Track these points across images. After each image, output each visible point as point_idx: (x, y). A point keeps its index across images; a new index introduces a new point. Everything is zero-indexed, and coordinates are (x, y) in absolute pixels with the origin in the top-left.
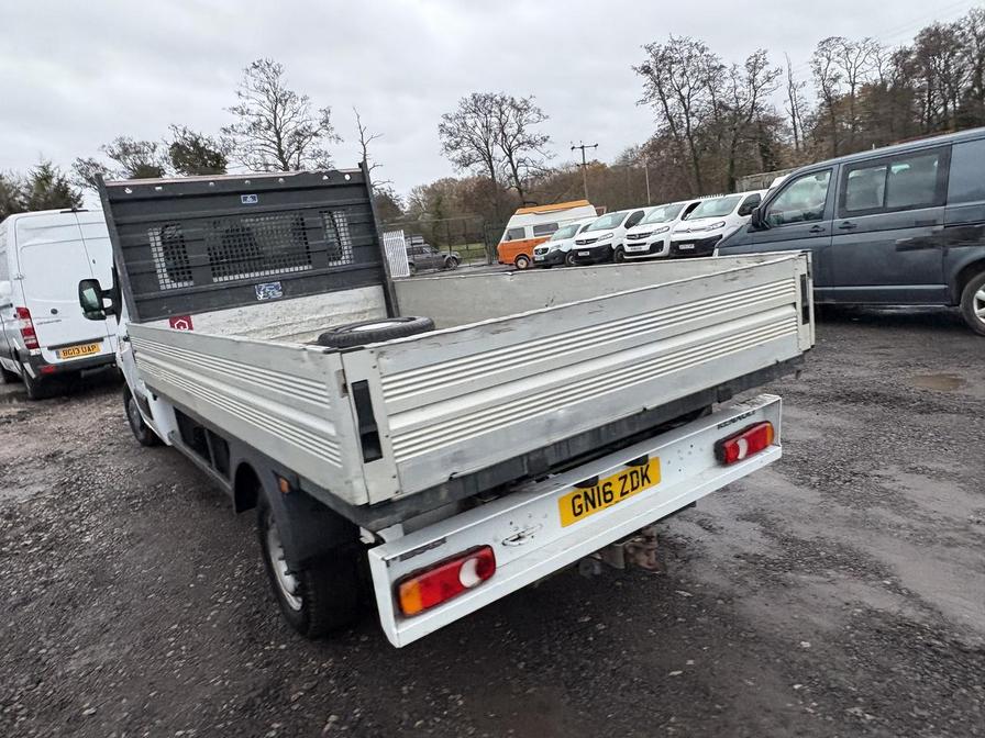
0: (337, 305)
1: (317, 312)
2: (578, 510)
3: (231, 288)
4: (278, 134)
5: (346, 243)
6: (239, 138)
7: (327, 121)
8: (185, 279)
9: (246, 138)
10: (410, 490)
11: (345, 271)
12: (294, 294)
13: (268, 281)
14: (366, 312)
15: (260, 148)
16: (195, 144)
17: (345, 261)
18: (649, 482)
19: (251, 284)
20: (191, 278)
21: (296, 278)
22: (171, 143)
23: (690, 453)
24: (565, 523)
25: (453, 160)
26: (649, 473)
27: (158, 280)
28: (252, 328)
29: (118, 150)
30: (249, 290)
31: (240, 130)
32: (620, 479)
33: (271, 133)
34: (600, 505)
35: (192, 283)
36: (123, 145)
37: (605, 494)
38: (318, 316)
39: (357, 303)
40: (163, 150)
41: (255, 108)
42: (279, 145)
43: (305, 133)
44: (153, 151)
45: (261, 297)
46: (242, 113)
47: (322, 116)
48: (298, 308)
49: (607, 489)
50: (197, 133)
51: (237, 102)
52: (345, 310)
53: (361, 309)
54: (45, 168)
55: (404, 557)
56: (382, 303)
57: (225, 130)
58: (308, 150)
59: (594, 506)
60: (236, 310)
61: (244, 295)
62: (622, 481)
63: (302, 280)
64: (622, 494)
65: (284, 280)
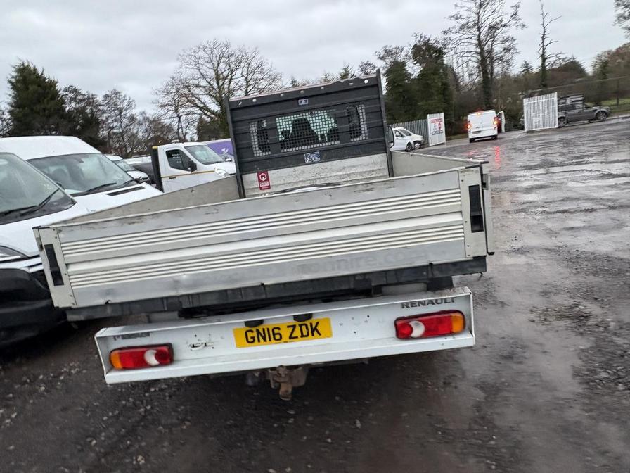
0: (353, 166)
1: (341, 171)
2: (250, 340)
3: (291, 155)
4: (479, 29)
5: (364, 126)
6: (453, 36)
7: (516, 14)
8: (266, 151)
9: (458, 35)
10: (82, 304)
11: (361, 144)
12: (327, 159)
13: (313, 151)
14: (373, 171)
15: (466, 41)
16: (426, 43)
17: (362, 138)
18: (320, 334)
19: (302, 153)
20: (270, 150)
21: (329, 150)
22: (413, 45)
23: (366, 321)
24: (239, 346)
25: (626, 28)
26: (318, 328)
27: (253, 151)
28: (301, 179)
29: (382, 53)
30: (301, 157)
31: (454, 30)
32: (288, 327)
33: (475, 29)
34: (270, 340)
35: (270, 153)
36: (386, 51)
37: (274, 334)
38: (341, 173)
39: (368, 165)
40: (408, 50)
41: (465, 14)
42: (479, 36)
43: (499, 26)
44: (401, 52)
45: (307, 160)
46: (457, 19)
47: (513, 11)
48: (329, 167)
49: (276, 331)
50: (428, 36)
51: (454, 12)
52: (359, 170)
53: (368, 170)
54: (345, 69)
55: (124, 337)
56: (385, 165)
57: (444, 32)
58: (499, 37)
59: (265, 340)
60: (292, 169)
61: (298, 160)
62: (292, 328)
63: (332, 151)
64: (291, 337)
65: (322, 151)
